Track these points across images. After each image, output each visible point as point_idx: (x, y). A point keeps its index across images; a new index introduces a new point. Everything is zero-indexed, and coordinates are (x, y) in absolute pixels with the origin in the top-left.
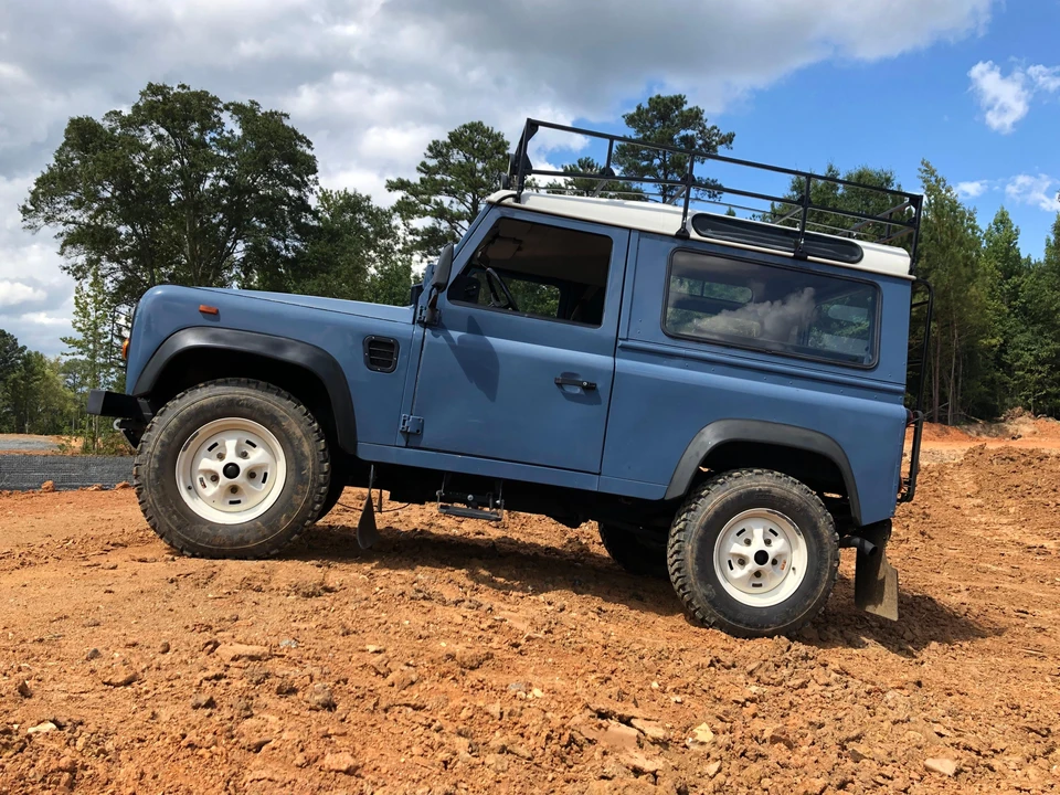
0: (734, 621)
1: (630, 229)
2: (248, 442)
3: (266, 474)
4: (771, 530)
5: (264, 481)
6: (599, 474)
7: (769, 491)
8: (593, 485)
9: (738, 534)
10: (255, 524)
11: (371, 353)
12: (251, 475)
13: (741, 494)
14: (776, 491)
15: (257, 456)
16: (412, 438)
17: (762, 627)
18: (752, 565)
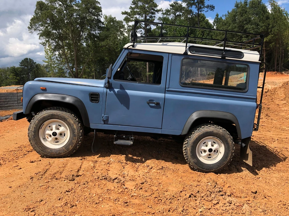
0: (202, 168)
1: (169, 53)
2: (59, 125)
3: (65, 134)
4: (214, 142)
5: (64, 136)
6: (161, 129)
7: (213, 132)
8: (159, 132)
9: (204, 144)
10: (63, 148)
11: (92, 97)
12: (61, 134)
13: (204, 133)
14: (215, 131)
15: (62, 129)
16: (106, 122)
17: (211, 170)
18: (208, 153)
